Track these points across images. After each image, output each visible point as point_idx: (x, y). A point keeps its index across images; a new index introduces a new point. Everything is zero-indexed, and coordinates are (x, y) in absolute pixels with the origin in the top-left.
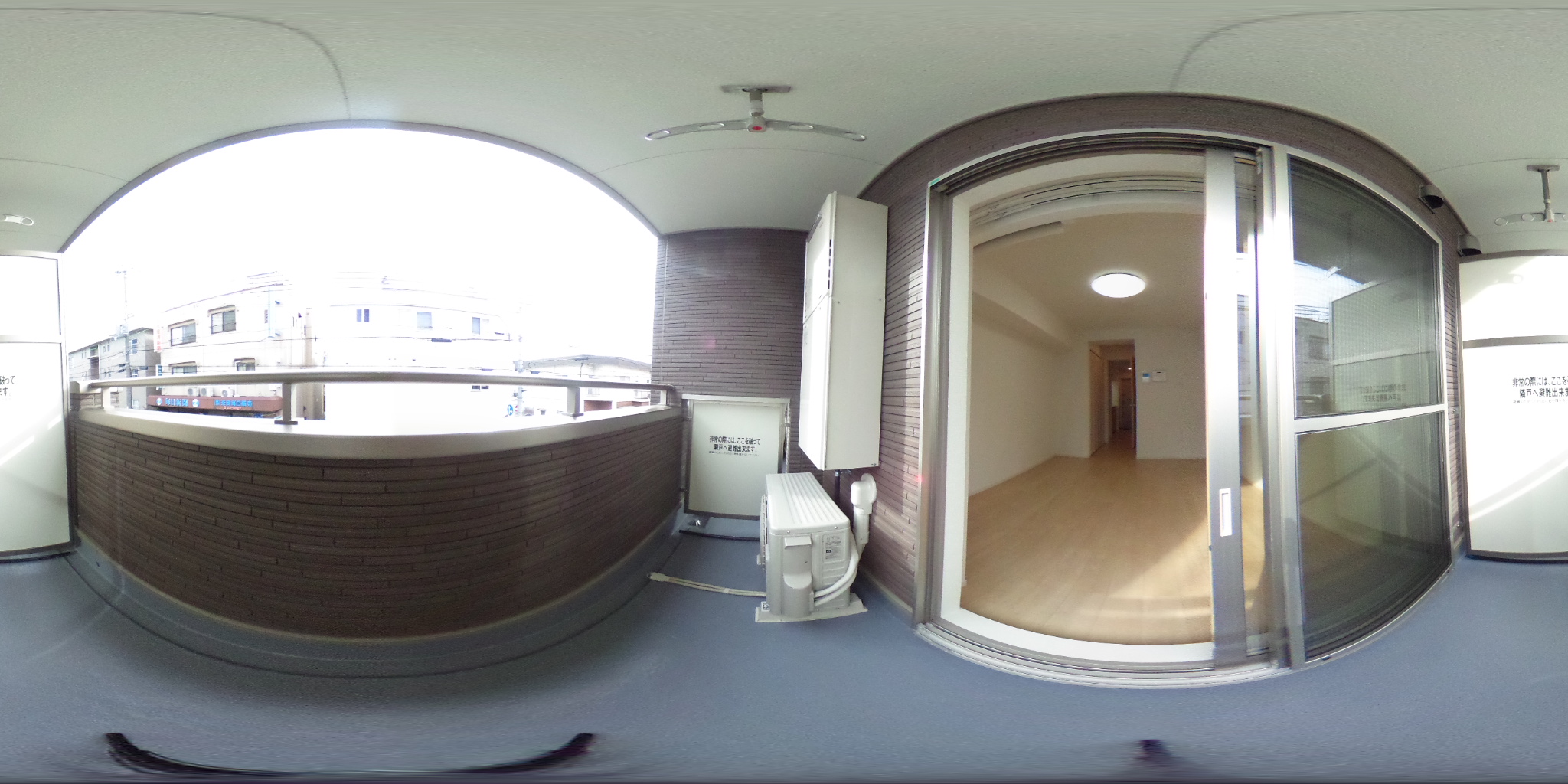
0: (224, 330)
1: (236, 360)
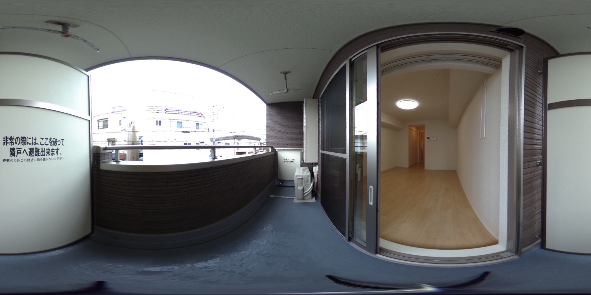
0: (103, 128)
1: (108, 139)
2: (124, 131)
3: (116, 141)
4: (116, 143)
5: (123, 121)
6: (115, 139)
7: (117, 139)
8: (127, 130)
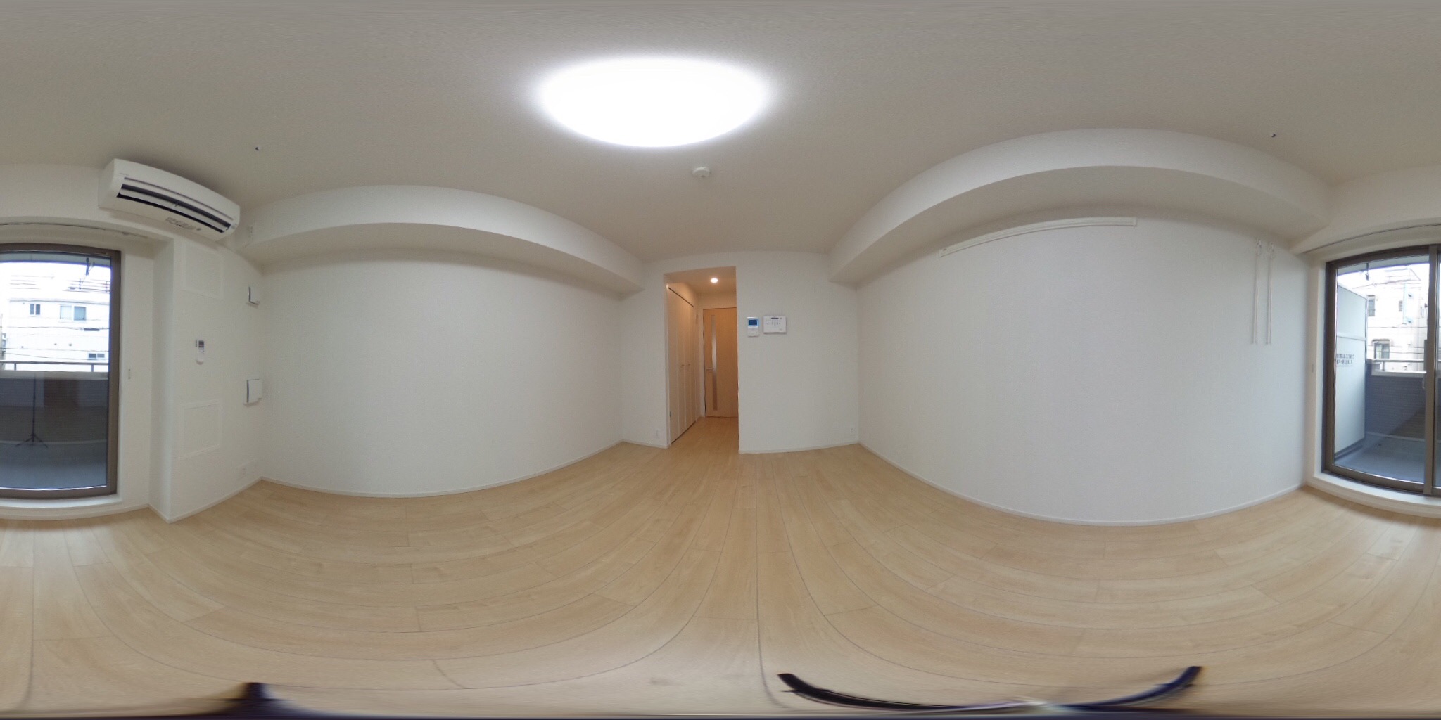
1: (1374, 340)
2: (1409, 325)
3: (1390, 345)
4: (1391, 349)
5: (1406, 305)
6: (1388, 340)
7: (1392, 342)
8: (1415, 324)
